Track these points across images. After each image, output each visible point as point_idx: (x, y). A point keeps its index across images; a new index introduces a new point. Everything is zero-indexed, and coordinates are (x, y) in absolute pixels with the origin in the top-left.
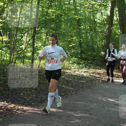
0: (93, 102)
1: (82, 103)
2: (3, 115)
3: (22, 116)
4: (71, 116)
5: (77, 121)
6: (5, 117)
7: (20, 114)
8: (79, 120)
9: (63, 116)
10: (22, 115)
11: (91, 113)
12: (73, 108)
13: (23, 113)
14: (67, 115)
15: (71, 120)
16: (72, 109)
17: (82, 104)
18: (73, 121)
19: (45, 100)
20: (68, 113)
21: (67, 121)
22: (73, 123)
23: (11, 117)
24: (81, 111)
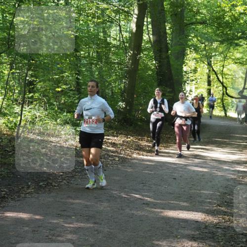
0: (100, 199)
1: (80, 201)
4: (58, 228)
5: (69, 236)
8: (74, 236)
9: (42, 228)
11: (97, 221)
12: (61, 211)
14: (49, 225)
15: (58, 236)
16: (60, 213)
17: (80, 203)
18: (62, 236)
19: (6, 196)
20: (53, 221)
21: (50, 237)
24: (79, 217)
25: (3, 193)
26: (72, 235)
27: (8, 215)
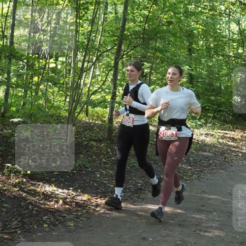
1: (216, 197)
2: (72, 216)
3: (109, 218)
4: (203, 223)
5: (217, 233)
6: (76, 219)
7: (104, 215)
8: (221, 232)
9: (187, 222)
10: (108, 216)
12: (201, 206)
13: (109, 214)
14: (194, 220)
16: (200, 208)
18: (210, 232)
19: (143, 187)
20: (194, 216)
21: (198, 232)
22: (211, 238)
23: (88, 220)
24: (220, 213)
25: (139, 184)
26: (219, 231)
27: (151, 207)
